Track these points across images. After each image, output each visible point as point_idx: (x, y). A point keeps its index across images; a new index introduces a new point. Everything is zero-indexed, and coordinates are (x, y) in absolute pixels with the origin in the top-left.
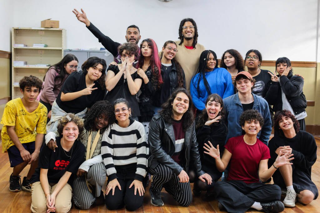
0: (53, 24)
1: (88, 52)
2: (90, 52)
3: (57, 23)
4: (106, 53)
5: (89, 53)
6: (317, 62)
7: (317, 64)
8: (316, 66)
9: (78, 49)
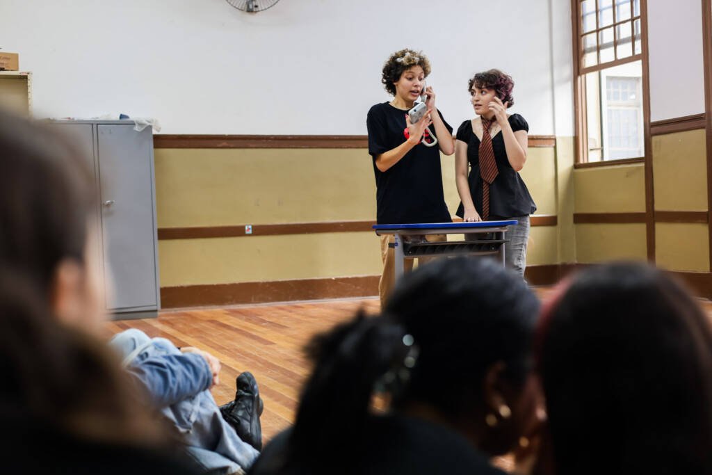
0: (5, 62)
1: (92, 124)
2: (97, 124)
3: (14, 58)
4: (137, 125)
5: (95, 126)
6: (554, 136)
7: (555, 139)
8: (554, 145)
9: (69, 118)
